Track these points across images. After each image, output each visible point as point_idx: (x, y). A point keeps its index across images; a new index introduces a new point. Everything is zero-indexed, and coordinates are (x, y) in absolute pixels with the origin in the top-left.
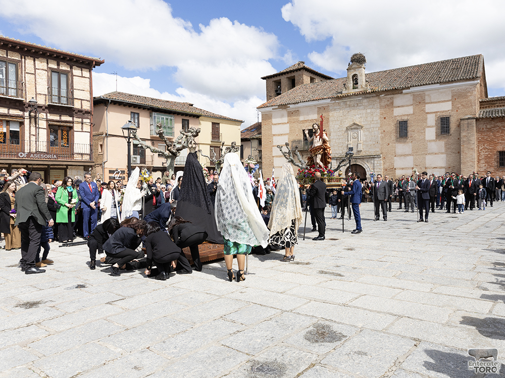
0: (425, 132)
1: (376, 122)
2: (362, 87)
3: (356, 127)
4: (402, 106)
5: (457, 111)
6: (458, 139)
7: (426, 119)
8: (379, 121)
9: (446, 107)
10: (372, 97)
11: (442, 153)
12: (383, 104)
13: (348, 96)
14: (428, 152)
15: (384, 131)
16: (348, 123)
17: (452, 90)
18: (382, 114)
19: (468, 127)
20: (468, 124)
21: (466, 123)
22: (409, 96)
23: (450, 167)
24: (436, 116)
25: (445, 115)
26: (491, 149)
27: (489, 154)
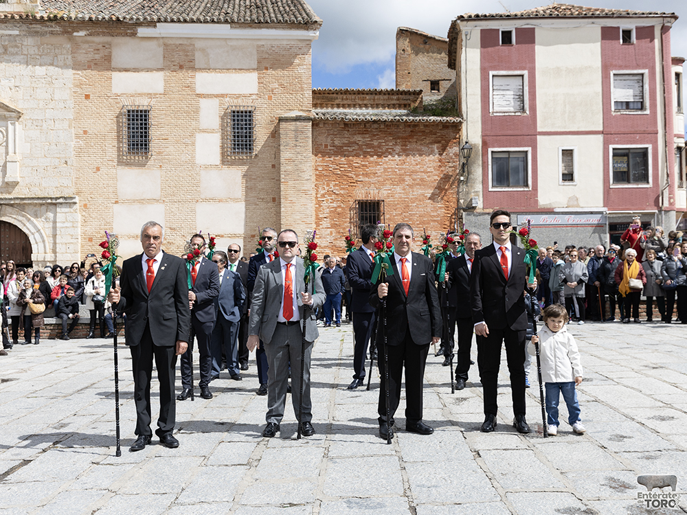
0: (193, 144)
1: (62, 105)
4: (136, 70)
5: (270, 98)
6: (273, 166)
7: (197, 111)
8: (71, 103)
9: (243, 88)
10: (52, 32)
11: (236, 200)
12: (82, 57)
14: (203, 197)
15: (85, 132)
17: (258, 47)
18: (80, 85)
19: (296, 137)
20: (296, 131)
21: (293, 128)
22: (153, 44)
23: (253, 236)
24: (221, 104)
25: (244, 105)
26: (342, 195)
27: (339, 207)
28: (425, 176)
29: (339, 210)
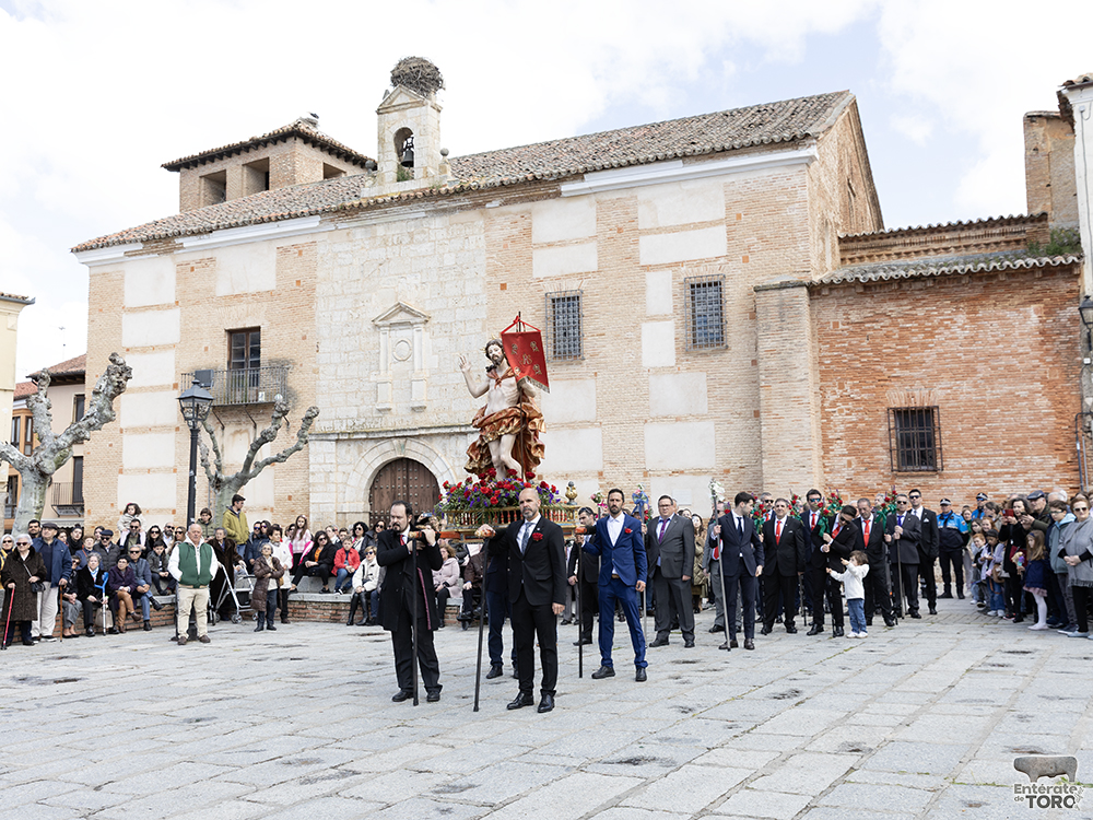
0: (639, 339)
1: (474, 301)
2: (426, 176)
3: (403, 316)
4: (562, 244)
5: (746, 260)
6: (752, 362)
7: (643, 291)
8: (484, 298)
9: (707, 249)
10: (461, 208)
11: (700, 417)
12: (496, 235)
13: (375, 206)
14: (653, 414)
16: (379, 306)
17: (726, 185)
18: (494, 272)
19: (782, 315)
20: (781, 305)
21: (775, 302)
22: (582, 204)
23: (727, 471)
24: (674, 277)
25: (705, 273)
26: (865, 402)
27: (862, 420)
28: (1015, 361)
29: (861, 425)
